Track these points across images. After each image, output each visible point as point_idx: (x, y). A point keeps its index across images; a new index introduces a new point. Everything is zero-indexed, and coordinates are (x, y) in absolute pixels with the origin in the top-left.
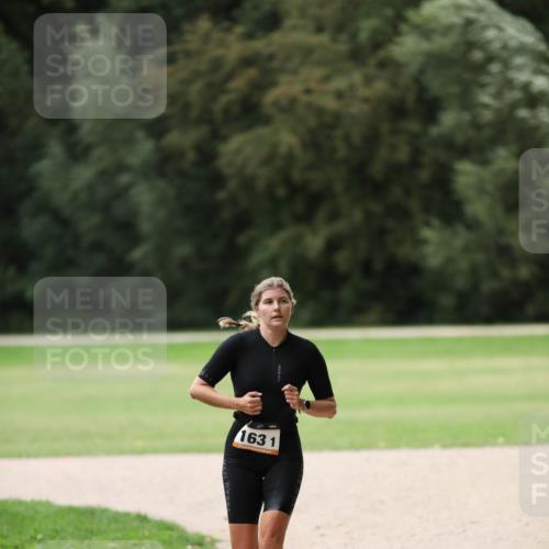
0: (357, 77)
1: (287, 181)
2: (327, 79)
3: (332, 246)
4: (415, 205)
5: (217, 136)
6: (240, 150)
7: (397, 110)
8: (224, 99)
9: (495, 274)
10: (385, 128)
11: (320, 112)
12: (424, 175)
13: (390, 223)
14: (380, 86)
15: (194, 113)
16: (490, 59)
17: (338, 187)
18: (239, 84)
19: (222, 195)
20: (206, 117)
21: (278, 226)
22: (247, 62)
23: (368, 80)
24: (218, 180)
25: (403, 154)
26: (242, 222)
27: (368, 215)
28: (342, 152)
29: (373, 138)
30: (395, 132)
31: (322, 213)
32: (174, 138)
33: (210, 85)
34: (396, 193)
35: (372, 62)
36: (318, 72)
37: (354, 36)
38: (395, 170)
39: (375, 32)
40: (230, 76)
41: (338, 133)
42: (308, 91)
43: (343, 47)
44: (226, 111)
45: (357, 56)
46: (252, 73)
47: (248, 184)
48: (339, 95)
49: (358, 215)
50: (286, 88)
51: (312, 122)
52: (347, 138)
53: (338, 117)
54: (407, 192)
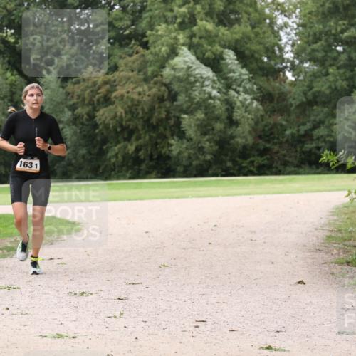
0: (146, 87)
1: (121, 126)
2: (135, 88)
3: (138, 149)
4: (168, 133)
5: (95, 109)
6: (103, 114)
7: (161, 99)
8: (97, 96)
9: (197, 158)
10: (157, 106)
11: (132, 100)
12: (172, 122)
13: (159, 141)
14: (154, 90)
15: (86, 102)
16: (196, 81)
17: (140, 127)
18: (103, 90)
19: (97, 131)
20: (91, 103)
21: (118, 142)
22: (106, 83)
23: (150, 89)
24: (96, 126)
25: (163, 115)
26: (105, 141)
27: (151, 137)
28: (140, 115)
29: (152, 109)
30: (160, 107)
31: (134, 138)
32: (79, 111)
33: (92, 91)
34: (161, 129)
35: (152, 82)
36: (132, 86)
37: (145, 74)
38: (160, 121)
39: (153, 72)
40: (99, 88)
41: (140, 107)
42: (128, 92)
43: (141, 76)
44: (98, 100)
45: (146, 80)
46: (108, 86)
47: (106, 127)
48: (140, 94)
49: (147, 137)
50: (120, 91)
51: (130, 103)
52: (143, 109)
53: (139, 102)
54: (165, 129)
